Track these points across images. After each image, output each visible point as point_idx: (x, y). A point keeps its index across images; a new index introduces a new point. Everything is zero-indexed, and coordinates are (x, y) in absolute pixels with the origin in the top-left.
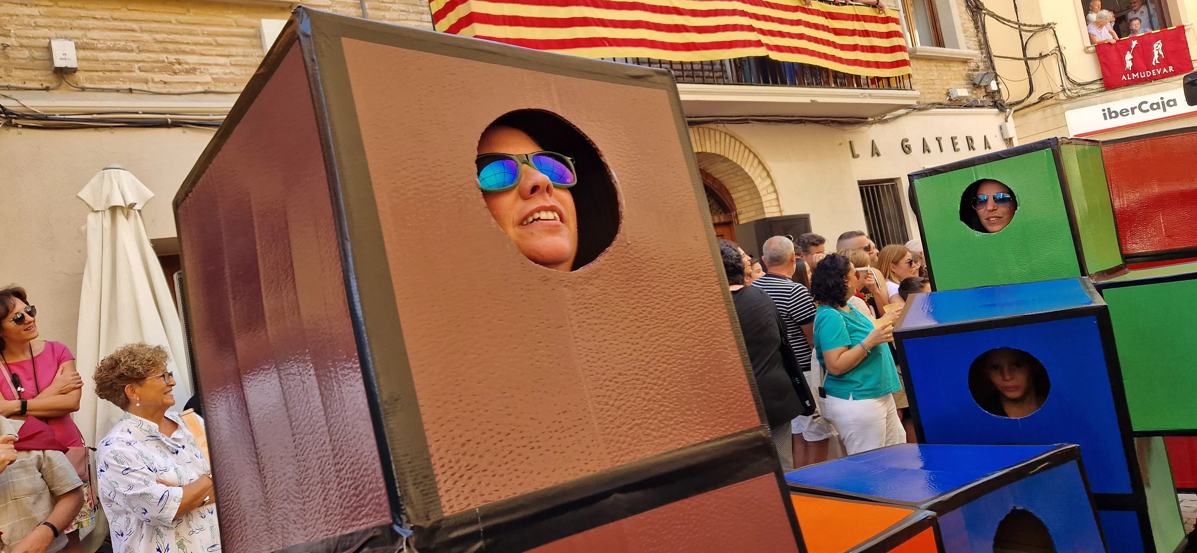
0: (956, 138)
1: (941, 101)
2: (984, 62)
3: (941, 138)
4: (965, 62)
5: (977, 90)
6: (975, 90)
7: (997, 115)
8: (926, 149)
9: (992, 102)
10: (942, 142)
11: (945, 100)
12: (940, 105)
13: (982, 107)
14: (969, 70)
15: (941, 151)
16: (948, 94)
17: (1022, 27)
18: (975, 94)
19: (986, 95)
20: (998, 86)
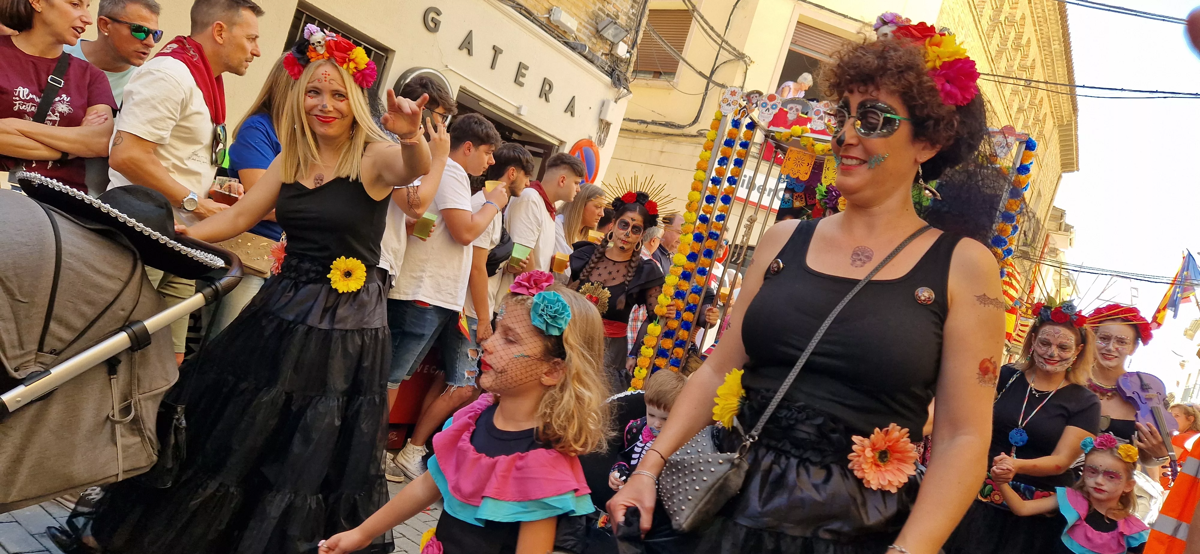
0: (526, 68)
1: (535, 12)
2: (629, 18)
3: (501, 52)
5: (599, 40)
6: (596, 38)
7: (606, 85)
8: (467, 45)
9: (610, 66)
10: (500, 57)
11: (542, 16)
12: (528, 14)
13: (591, 61)
14: (600, 9)
15: (492, 67)
16: (550, 11)
17: (724, 45)
18: (594, 43)
19: (606, 55)
20: (628, 55)
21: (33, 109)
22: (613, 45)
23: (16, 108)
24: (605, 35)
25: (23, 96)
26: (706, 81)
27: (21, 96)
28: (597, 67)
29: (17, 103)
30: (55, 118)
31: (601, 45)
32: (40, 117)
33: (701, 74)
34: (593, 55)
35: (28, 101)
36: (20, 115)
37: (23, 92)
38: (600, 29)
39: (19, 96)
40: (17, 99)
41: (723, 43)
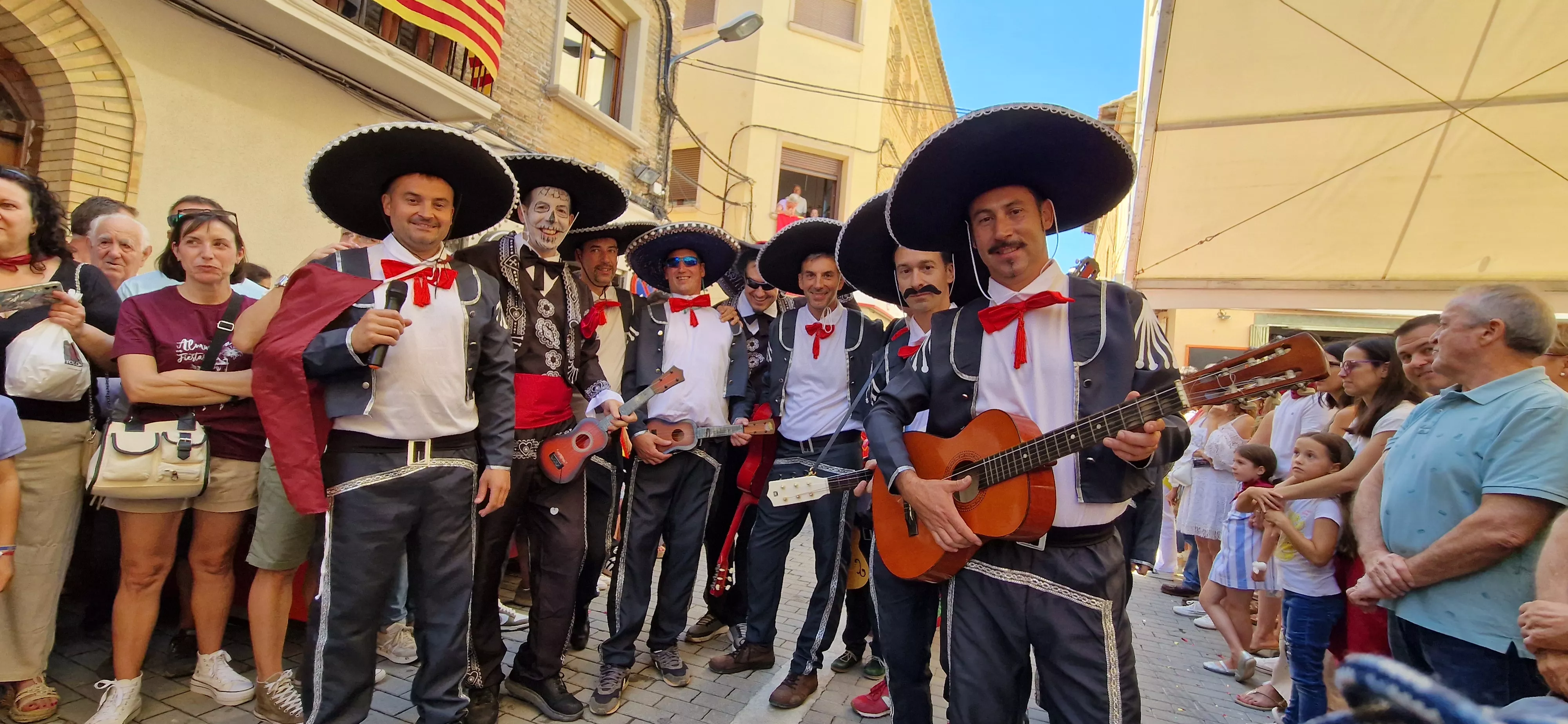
2: (658, 163)
4: (634, 149)
5: (638, 184)
6: (635, 183)
9: (650, 204)
14: (634, 159)
17: (730, 171)
18: (634, 187)
19: (646, 195)
20: (663, 192)
21: (200, 357)
22: (650, 186)
23: (180, 360)
24: (642, 179)
25: (187, 348)
26: (722, 202)
27: (185, 348)
28: (641, 205)
29: (181, 355)
30: (223, 363)
31: (640, 187)
32: (208, 364)
33: (718, 197)
34: (636, 197)
35: (194, 352)
36: (187, 365)
37: (187, 343)
38: (637, 175)
39: (182, 348)
40: (181, 351)
41: (729, 170)
